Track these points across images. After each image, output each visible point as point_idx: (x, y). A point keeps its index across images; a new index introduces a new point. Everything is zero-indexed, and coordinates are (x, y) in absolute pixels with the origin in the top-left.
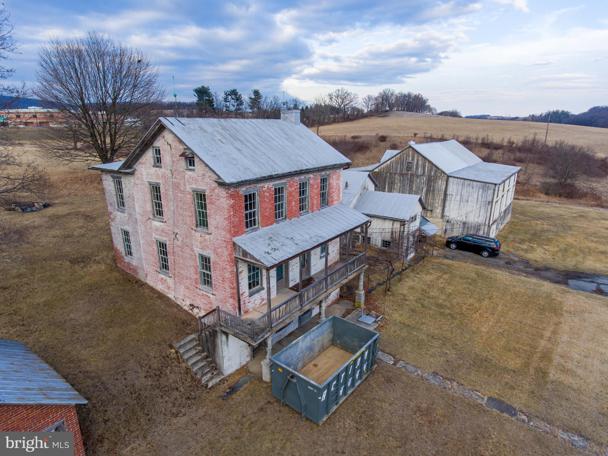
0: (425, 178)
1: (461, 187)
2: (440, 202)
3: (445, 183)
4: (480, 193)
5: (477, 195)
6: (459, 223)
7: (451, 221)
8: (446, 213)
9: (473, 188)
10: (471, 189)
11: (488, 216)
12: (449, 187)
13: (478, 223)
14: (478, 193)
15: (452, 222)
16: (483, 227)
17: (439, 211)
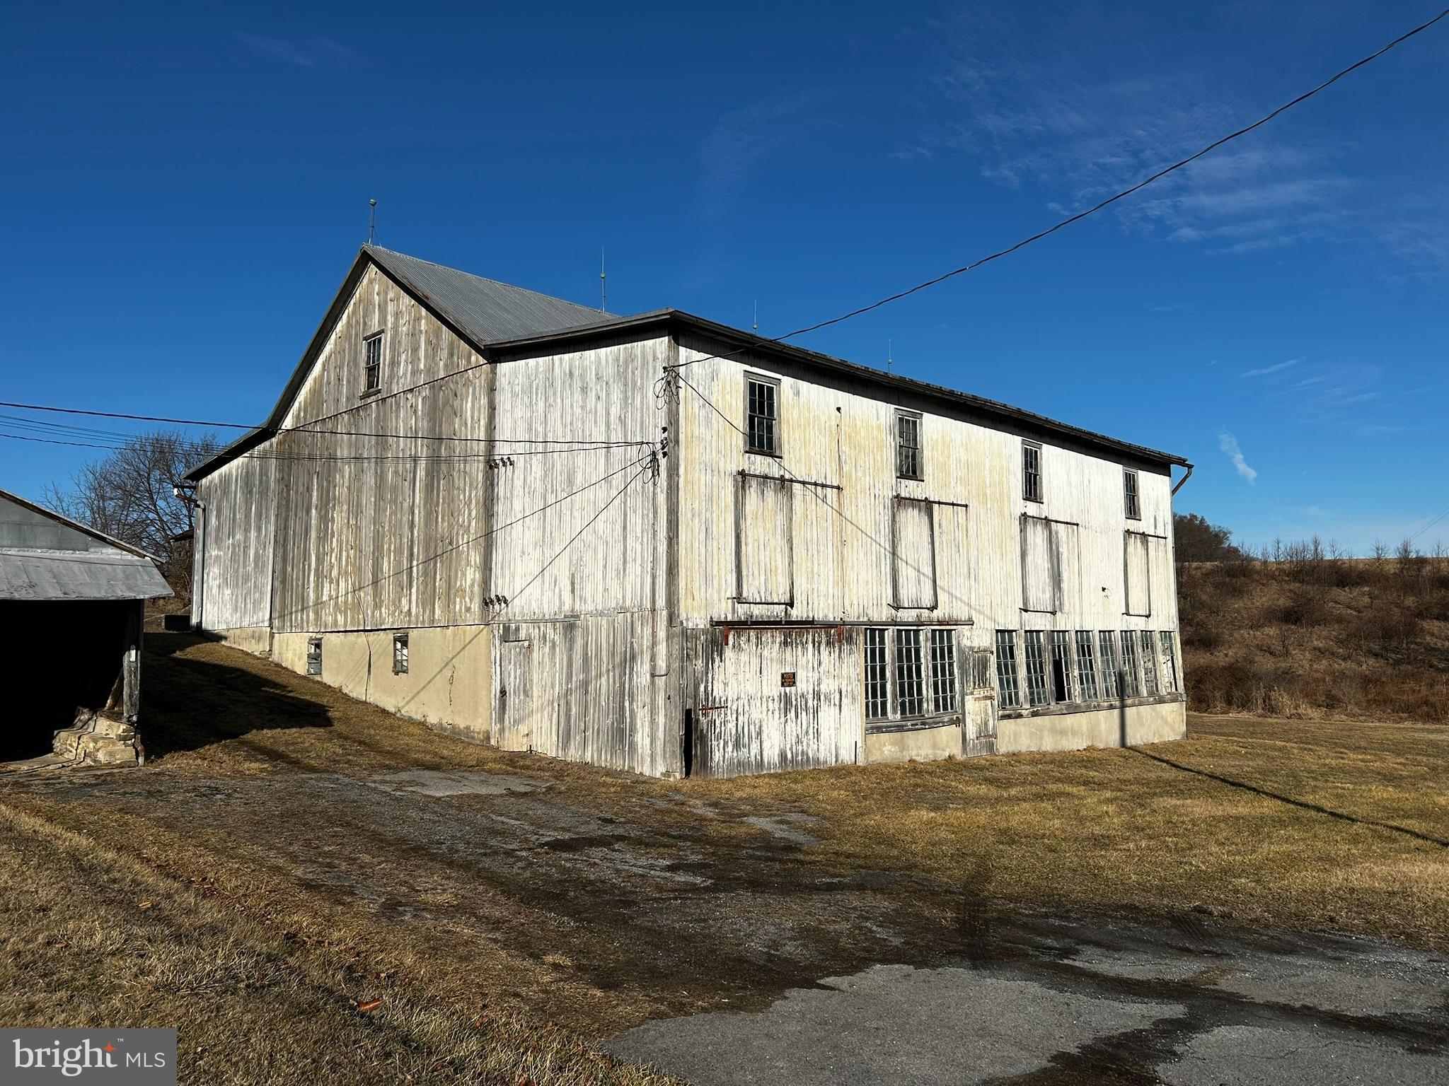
0: (420, 400)
1: (541, 404)
2: (473, 524)
3: (484, 401)
4: (615, 411)
5: (603, 428)
6: (550, 632)
7: (517, 629)
8: (500, 586)
9: (584, 390)
10: (578, 396)
11: (662, 548)
12: (499, 420)
13: (623, 610)
14: (608, 414)
15: (522, 634)
16: (648, 631)
17: (470, 576)
